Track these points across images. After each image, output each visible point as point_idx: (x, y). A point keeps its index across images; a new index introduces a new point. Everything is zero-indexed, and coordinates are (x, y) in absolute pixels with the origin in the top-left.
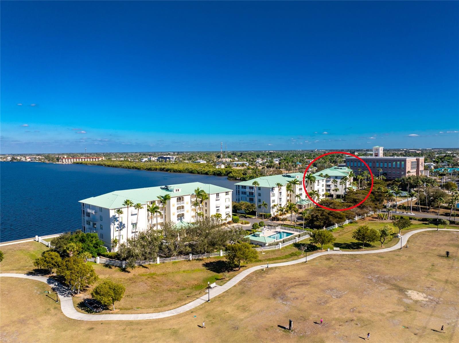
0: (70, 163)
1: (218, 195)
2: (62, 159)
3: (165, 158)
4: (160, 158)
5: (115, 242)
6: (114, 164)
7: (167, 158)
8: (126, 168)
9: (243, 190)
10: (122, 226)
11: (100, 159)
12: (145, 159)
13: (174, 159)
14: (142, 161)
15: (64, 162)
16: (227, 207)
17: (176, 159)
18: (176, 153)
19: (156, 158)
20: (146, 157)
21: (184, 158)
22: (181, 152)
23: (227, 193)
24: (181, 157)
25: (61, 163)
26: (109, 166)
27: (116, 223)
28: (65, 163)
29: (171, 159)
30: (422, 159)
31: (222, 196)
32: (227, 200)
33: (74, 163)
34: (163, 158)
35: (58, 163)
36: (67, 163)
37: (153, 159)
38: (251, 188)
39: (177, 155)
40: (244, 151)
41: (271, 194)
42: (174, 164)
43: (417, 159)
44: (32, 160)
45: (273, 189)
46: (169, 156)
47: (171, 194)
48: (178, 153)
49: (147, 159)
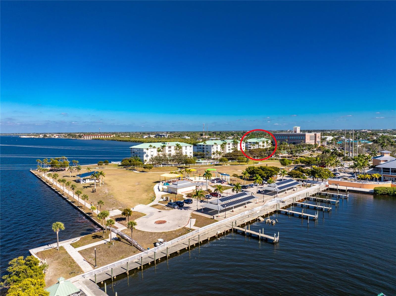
0: (90, 139)
1: (186, 147)
2: (84, 136)
3: (161, 135)
4: (157, 135)
5: (146, 161)
6: (124, 139)
7: (162, 135)
8: (133, 142)
9: (200, 147)
10: (147, 156)
11: (112, 136)
12: (145, 137)
13: (167, 136)
14: (143, 138)
16: (191, 153)
17: (169, 136)
18: (169, 133)
19: (154, 136)
20: (146, 135)
21: (175, 136)
22: (173, 132)
23: (191, 146)
24: (173, 135)
26: (120, 141)
27: (145, 154)
28: (86, 139)
29: (165, 136)
30: (319, 134)
31: (188, 148)
32: (191, 150)
33: (93, 139)
34: (159, 135)
35: (80, 139)
36: (88, 139)
37: (152, 136)
38: (204, 145)
39: (170, 134)
40: (222, 131)
41: (212, 148)
42: (167, 139)
43: (315, 134)
44: (59, 137)
45: (213, 146)
46: (163, 134)
47: (166, 145)
48: (171, 133)
49: (147, 136)
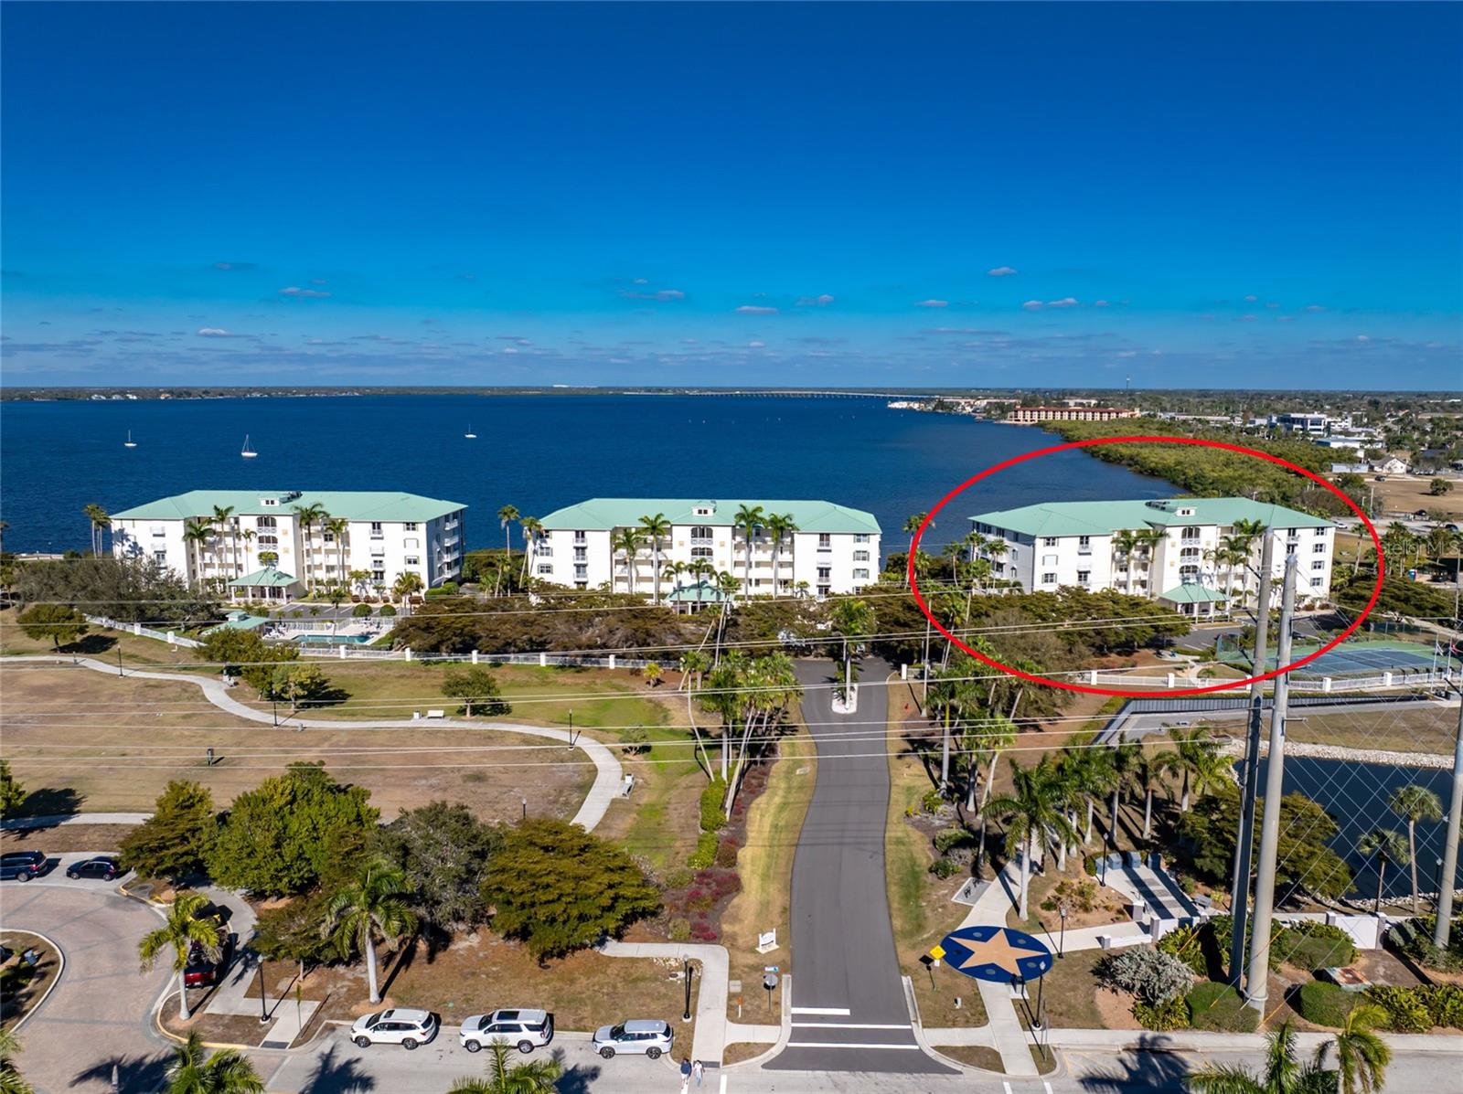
7: (1298, 421)
15: (1021, 418)
16: (412, 562)
23: (411, 527)
25: (1013, 422)
